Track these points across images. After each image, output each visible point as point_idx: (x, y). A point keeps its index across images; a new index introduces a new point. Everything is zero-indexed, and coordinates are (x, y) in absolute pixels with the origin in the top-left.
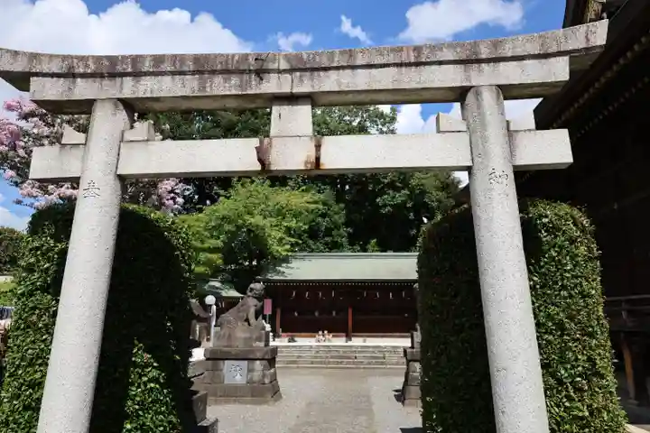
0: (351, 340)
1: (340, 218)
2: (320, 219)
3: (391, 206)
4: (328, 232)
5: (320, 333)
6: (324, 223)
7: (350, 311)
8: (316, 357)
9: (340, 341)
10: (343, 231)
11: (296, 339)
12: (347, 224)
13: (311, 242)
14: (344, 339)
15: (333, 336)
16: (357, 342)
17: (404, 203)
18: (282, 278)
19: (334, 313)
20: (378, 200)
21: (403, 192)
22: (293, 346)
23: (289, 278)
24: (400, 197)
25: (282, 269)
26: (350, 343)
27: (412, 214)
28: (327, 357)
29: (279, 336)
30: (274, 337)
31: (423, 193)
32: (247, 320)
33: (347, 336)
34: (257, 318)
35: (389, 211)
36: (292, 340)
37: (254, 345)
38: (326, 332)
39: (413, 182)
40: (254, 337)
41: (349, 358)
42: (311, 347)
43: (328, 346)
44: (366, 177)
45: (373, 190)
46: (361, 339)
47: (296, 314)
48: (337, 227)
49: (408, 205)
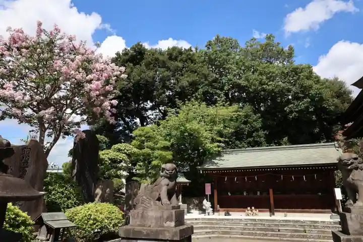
0: (274, 214)
1: (258, 125)
2: (243, 126)
3: (296, 112)
4: (250, 135)
5: (249, 208)
6: (247, 128)
7: (271, 191)
8: (245, 229)
9: (265, 216)
10: (261, 133)
11: (230, 213)
12: (263, 128)
13: (238, 142)
14: (268, 213)
15: (259, 211)
16: (279, 216)
17: (307, 108)
18: (215, 167)
19: (259, 193)
20: (285, 109)
21: (305, 100)
22: (228, 220)
23: (221, 167)
24: (303, 104)
25: (216, 161)
26: (273, 218)
27: (314, 117)
28: (254, 229)
29: (218, 211)
30: (214, 211)
31: (322, 99)
32: (159, 199)
33: (270, 211)
34: (170, 198)
35: (295, 116)
36: (227, 214)
37: (165, 225)
38: (253, 208)
39: (312, 92)
40: (165, 217)
41: (273, 230)
42: (241, 220)
43: (255, 220)
44: (275, 93)
45: (282, 102)
46: (283, 214)
47: (229, 194)
48: (257, 130)
49: (310, 110)
